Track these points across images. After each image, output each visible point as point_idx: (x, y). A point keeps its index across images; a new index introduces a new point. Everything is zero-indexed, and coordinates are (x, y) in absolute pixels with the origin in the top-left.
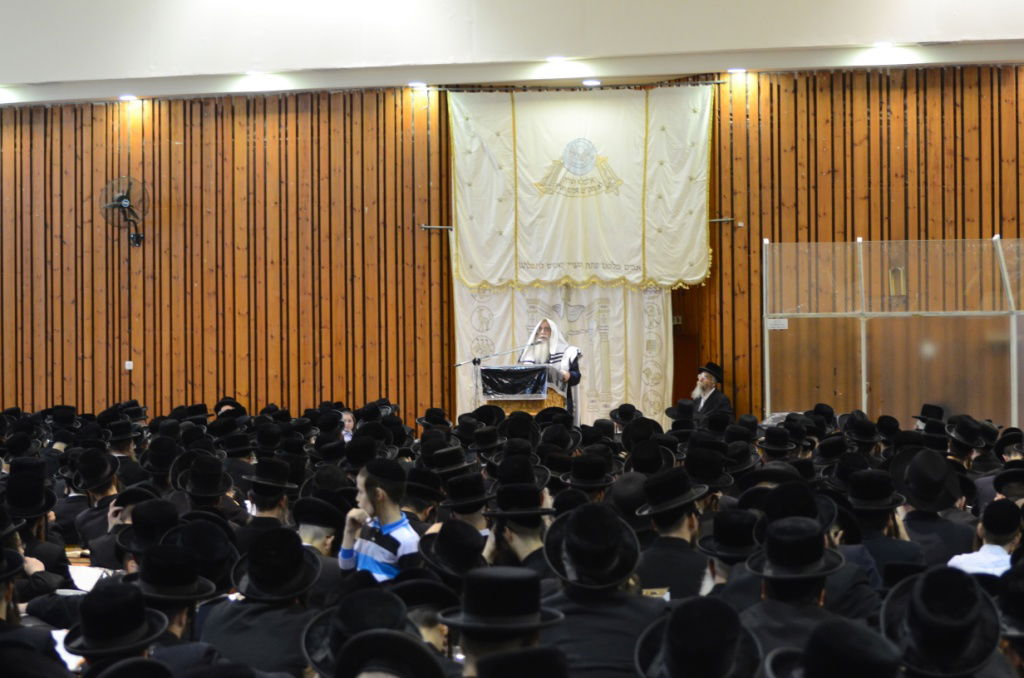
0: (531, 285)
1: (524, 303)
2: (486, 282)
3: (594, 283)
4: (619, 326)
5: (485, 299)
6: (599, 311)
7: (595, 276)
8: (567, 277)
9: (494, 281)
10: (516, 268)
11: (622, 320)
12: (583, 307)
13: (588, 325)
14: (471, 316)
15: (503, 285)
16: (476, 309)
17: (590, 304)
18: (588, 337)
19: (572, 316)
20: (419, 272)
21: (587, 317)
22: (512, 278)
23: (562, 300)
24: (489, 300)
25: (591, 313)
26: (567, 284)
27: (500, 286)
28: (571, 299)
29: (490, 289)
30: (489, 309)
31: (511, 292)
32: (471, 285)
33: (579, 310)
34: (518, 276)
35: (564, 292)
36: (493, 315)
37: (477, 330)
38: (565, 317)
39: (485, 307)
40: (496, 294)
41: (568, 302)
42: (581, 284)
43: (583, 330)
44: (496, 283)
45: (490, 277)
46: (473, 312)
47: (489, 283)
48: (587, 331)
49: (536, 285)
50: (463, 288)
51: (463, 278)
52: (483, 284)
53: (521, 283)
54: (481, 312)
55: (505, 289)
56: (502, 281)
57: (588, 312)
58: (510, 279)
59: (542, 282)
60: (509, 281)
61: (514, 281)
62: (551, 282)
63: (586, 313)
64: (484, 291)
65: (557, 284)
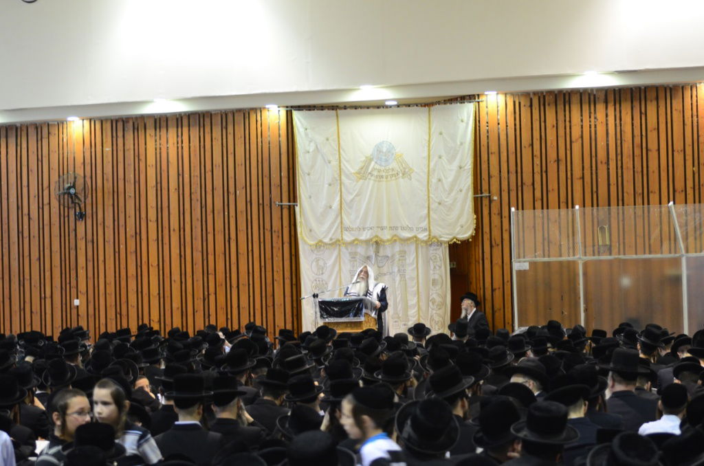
0: (352, 243)
1: (348, 255)
2: (321, 241)
3: (395, 240)
4: (413, 269)
5: (321, 253)
6: (399, 260)
7: (396, 236)
8: (377, 236)
9: (327, 240)
10: (342, 231)
11: (415, 266)
12: (388, 257)
13: (391, 269)
14: (311, 265)
15: (333, 243)
16: (314, 259)
17: (393, 255)
18: (392, 277)
19: (380, 263)
20: (275, 235)
21: (391, 264)
22: (339, 238)
23: (374, 252)
24: (323, 253)
25: (394, 261)
26: (377, 242)
27: (331, 243)
28: (379, 252)
29: (324, 246)
30: (323, 260)
31: (338, 247)
32: (311, 243)
33: (385, 259)
34: (343, 236)
35: (375, 247)
36: (326, 263)
37: (315, 274)
38: (376, 265)
39: (321, 258)
40: (328, 249)
41: (378, 254)
42: (387, 241)
43: (388, 273)
44: (328, 242)
45: (323, 238)
46: (313, 261)
47: (323, 242)
48: (391, 273)
49: (355, 243)
50: (305, 246)
51: (305, 238)
52: (319, 242)
53: (345, 241)
54: (318, 262)
55: (334, 245)
56: (332, 240)
57: (392, 260)
58: (337, 238)
59: (359, 240)
60: (337, 240)
61: (340, 240)
62: (366, 240)
63: (390, 261)
64: (320, 247)
65: (370, 242)
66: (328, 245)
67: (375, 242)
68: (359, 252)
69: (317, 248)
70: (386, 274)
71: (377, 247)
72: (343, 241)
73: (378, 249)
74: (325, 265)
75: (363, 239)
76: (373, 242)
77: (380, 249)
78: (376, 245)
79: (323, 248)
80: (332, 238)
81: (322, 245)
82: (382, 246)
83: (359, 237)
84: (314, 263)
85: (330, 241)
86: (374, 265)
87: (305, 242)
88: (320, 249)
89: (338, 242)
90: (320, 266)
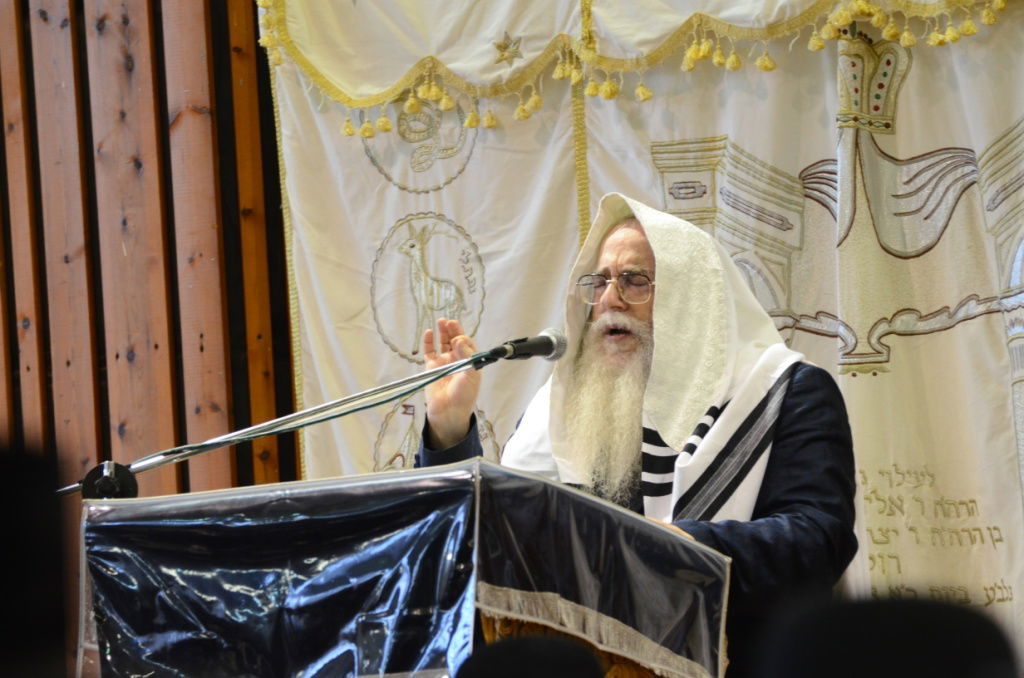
0: (664, 57)
1: (643, 173)
2: (431, 72)
5: (439, 171)
9: (472, 61)
13: (1001, 268)
14: (373, 279)
15: (521, 75)
16: (394, 230)
17: (1005, 136)
18: (1004, 341)
19: (906, 218)
20: (102, 54)
21: (993, 217)
22: (565, 32)
23: (841, 127)
24: (460, 173)
25: (1011, 189)
26: (858, 30)
27: (510, 81)
28: (893, 120)
29: (459, 110)
30: (458, 228)
31: (566, 115)
32: (361, 96)
33: (949, 179)
34: (594, 9)
35: (850, 75)
36: (479, 259)
37: (403, 356)
38: (864, 234)
39: (441, 217)
40: (491, 136)
41: (883, 140)
42: (942, 17)
43: (973, 303)
44: (486, 69)
45: (450, 42)
46: (381, 249)
47: (450, 72)
48: (994, 305)
49: (690, 53)
50: (319, 121)
51: (316, 58)
52: (420, 80)
53: (613, 53)
54: (422, 250)
55: (534, 99)
56: (517, 55)
57: (998, 185)
58: (557, 34)
59: (721, 32)
60: (553, 47)
61: (575, 47)
62: (772, 19)
63: (984, 194)
64: (431, 119)
65: (807, 33)
66: (486, 101)
67: (845, 32)
68: (732, 138)
69: (410, 129)
70: (961, 314)
71: (871, 78)
72: (594, 49)
73: (878, 97)
74: (476, 274)
75: (753, 18)
76: (826, 33)
77: (896, 96)
78: (858, 62)
79: (452, 130)
80: (518, 33)
81: (437, 101)
82: (914, 63)
83: (718, 9)
84: (394, 261)
85: (499, 61)
86: (849, 238)
87: (315, 92)
88: (429, 142)
89: (564, 62)
90: (435, 285)
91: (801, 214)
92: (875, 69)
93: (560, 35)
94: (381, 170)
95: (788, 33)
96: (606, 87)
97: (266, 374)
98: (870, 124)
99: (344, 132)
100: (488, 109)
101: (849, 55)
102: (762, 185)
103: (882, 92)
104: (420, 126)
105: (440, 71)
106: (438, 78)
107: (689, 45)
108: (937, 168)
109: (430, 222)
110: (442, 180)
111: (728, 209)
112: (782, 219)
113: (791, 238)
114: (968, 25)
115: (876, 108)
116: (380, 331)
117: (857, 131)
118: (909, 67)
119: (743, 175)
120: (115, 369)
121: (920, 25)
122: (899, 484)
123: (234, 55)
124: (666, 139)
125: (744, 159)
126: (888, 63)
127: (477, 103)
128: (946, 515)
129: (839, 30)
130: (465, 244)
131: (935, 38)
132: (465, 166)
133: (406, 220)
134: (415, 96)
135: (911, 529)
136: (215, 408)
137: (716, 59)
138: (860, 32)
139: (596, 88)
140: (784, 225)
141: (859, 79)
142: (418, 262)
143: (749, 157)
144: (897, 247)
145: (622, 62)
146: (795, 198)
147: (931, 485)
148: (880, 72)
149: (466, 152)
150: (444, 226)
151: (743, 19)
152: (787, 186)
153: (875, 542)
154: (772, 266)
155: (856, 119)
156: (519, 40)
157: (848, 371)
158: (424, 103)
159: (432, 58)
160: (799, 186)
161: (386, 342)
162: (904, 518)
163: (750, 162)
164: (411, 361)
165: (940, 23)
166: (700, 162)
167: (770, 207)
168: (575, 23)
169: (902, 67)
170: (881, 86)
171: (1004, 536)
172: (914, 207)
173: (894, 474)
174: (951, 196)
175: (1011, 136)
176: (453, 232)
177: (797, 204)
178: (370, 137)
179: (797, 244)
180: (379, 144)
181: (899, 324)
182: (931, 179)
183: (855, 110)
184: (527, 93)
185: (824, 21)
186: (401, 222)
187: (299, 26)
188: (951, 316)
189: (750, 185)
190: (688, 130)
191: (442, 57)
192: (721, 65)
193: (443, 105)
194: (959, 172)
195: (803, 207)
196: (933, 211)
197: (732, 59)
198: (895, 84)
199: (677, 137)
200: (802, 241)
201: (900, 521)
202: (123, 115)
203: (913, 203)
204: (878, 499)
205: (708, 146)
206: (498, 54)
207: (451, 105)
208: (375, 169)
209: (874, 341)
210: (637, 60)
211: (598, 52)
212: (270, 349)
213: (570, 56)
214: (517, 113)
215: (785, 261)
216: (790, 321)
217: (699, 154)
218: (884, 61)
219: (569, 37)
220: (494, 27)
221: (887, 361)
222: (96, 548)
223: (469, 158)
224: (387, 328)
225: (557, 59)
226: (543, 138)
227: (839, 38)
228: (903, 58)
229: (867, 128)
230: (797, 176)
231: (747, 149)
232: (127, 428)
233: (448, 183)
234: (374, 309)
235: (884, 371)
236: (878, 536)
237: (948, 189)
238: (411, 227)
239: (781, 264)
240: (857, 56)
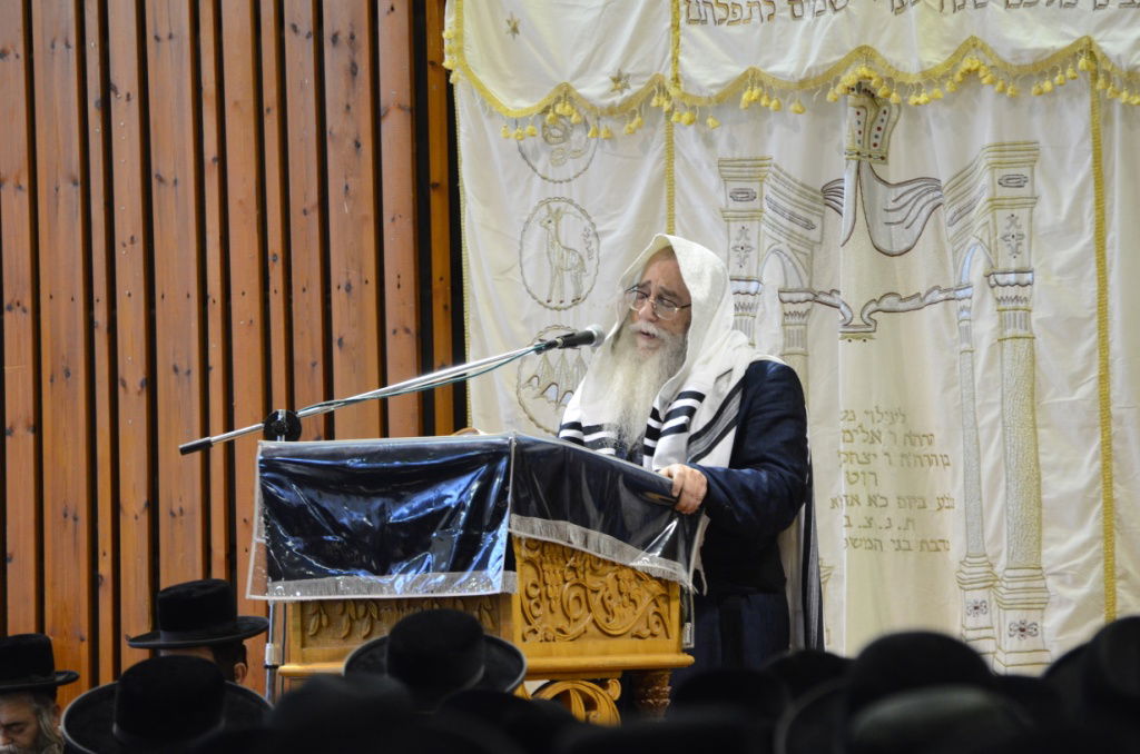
0: (727, 98)
1: (712, 180)
2: (566, 94)
3: (971, 74)
4: (1075, 266)
5: (570, 167)
6: (995, 204)
7: (973, 45)
8: (865, 53)
9: (595, 89)
10: (676, 27)
11: (1088, 236)
12: (933, 184)
13: (956, 267)
14: (521, 244)
15: (629, 101)
16: (537, 209)
17: (962, 172)
18: (956, 321)
19: (893, 227)
20: (335, 60)
21: (952, 231)
22: (661, 72)
23: (847, 159)
24: (585, 170)
25: (965, 211)
26: (863, 87)
27: (620, 106)
28: (887, 153)
29: (586, 123)
30: (582, 211)
31: (661, 132)
32: (516, 108)
33: (924, 200)
34: (680, 58)
35: (855, 121)
36: (596, 235)
37: (540, 303)
38: (861, 237)
39: (570, 202)
40: (607, 145)
41: (878, 168)
42: (919, 84)
43: (936, 292)
44: (605, 96)
45: (581, 73)
46: (528, 222)
47: (579, 96)
48: (951, 295)
49: (745, 96)
50: (487, 123)
51: (484, 77)
52: (558, 100)
53: (692, 92)
54: (556, 225)
55: (637, 119)
56: (626, 86)
57: (955, 208)
58: (654, 73)
59: (768, 82)
60: (651, 83)
61: (666, 84)
62: (802, 76)
63: (946, 214)
64: (566, 129)
65: (826, 89)
66: (604, 118)
67: (853, 89)
68: (775, 160)
69: (551, 134)
70: (928, 300)
71: (872, 123)
72: (679, 87)
73: (876, 137)
74: (594, 246)
75: (789, 75)
76: (839, 89)
77: (889, 137)
78: (863, 112)
79: (580, 138)
80: (627, 70)
81: (571, 116)
82: (902, 115)
83: (767, 65)
84: (537, 232)
85: (613, 90)
86: (850, 241)
87: (483, 102)
88: (563, 145)
89: (659, 95)
90: (565, 252)
91: (822, 217)
92: (876, 117)
93: (657, 75)
94: (529, 164)
95: (813, 87)
96: (686, 116)
97: (445, 307)
98: (870, 156)
99: (502, 135)
100: (607, 124)
101: (855, 107)
102: (794, 196)
103: (880, 133)
104: (557, 133)
105: (573, 94)
106: (571, 98)
107: (746, 90)
108: (916, 192)
109: (562, 205)
110: (572, 174)
111: (770, 211)
112: (808, 221)
113: (814, 235)
114: (936, 92)
115: (875, 145)
116: (525, 283)
117: (859, 163)
118: (898, 116)
119: (780, 187)
120: (337, 297)
121: (905, 88)
122: (879, 421)
123: (429, 67)
124: (729, 156)
125: (782, 176)
126: (885, 112)
127: (598, 119)
128: (913, 444)
129: (848, 88)
130: (587, 223)
131: (913, 100)
132: (588, 165)
133: (547, 202)
134: (554, 111)
135: (886, 454)
136: (407, 331)
137: (764, 102)
138: (863, 89)
139: (680, 116)
140: (809, 226)
141: (862, 123)
142: (554, 234)
143: (786, 174)
144: (885, 246)
145: (698, 98)
146: (817, 206)
147: (903, 422)
148: (879, 118)
149: (589, 155)
150: (573, 209)
151: (783, 74)
152: (812, 197)
153: (860, 462)
154: (799, 256)
155: (858, 154)
156: (628, 76)
157: (846, 337)
158: (561, 116)
159: (567, 85)
160: (821, 197)
161: (529, 292)
162: (881, 446)
163: (787, 179)
164: (546, 307)
165: (918, 88)
166: (752, 174)
167: (799, 212)
168: (667, 68)
169: (894, 117)
170: (879, 129)
171: (951, 463)
172: (899, 219)
173: (875, 414)
174: (924, 213)
175: (964, 174)
176: (579, 214)
177: (820, 210)
178: (522, 139)
179: (818, 239)
180: (528, 144)
181: (885, 304)
182: (910, 200)
183: (858, 147)
184: (633, 115)
185: (837, 81)
186: (542, 203)
187: (473, 53)
188: (922, 300)
189: (785, 195)
190: (744, 152)
191: (573, 84)
192: (767, 106)
193: (574, 119)
194: (931, 195)
195: (824, 212)
196: (912, 223)
197: (774, 103)
198: (889, 129)
199: (737, 155)
200: (822, 238)
201: (878, 448)
202: (348, 107)
203: (898, 217)
204: (863, 431)
205: (757, 164)
206: (612, 85)
207: (579, 119)
208: (525, 163)
209: (865, 316)
210: (709, 98)
211: (683, 89)
212: (449, 288)
213: (662, 90)
214: (625, 129)
215: (808, 252)
216: (811, 296)
217: (752, 169)
218: (882, 112)
219: (664, 77)
220: (611, 65)
221: (874, 331)
222: (266, 475)
223: (591, 160)
224: (530, 282)
225: (654, 91)
226: (645, 148)
227: (848, 93)
228: (895, 110)
229: (868, 159)
230: (819, 189)
231: (785, 169)
232: (345, 340)
233: (575, 177)
234: (521, 266)
235: (871, 338)
236: (862, 459)
237: (922, 208)
238: (549, 208)
239: (806, 254)
240: (862, 107)
